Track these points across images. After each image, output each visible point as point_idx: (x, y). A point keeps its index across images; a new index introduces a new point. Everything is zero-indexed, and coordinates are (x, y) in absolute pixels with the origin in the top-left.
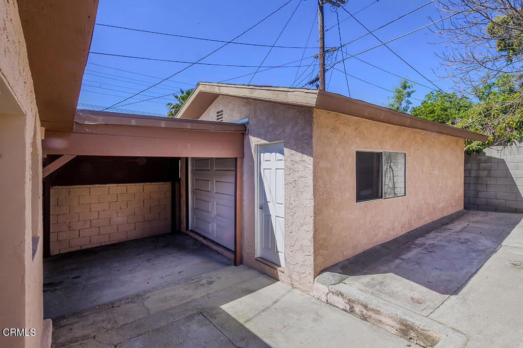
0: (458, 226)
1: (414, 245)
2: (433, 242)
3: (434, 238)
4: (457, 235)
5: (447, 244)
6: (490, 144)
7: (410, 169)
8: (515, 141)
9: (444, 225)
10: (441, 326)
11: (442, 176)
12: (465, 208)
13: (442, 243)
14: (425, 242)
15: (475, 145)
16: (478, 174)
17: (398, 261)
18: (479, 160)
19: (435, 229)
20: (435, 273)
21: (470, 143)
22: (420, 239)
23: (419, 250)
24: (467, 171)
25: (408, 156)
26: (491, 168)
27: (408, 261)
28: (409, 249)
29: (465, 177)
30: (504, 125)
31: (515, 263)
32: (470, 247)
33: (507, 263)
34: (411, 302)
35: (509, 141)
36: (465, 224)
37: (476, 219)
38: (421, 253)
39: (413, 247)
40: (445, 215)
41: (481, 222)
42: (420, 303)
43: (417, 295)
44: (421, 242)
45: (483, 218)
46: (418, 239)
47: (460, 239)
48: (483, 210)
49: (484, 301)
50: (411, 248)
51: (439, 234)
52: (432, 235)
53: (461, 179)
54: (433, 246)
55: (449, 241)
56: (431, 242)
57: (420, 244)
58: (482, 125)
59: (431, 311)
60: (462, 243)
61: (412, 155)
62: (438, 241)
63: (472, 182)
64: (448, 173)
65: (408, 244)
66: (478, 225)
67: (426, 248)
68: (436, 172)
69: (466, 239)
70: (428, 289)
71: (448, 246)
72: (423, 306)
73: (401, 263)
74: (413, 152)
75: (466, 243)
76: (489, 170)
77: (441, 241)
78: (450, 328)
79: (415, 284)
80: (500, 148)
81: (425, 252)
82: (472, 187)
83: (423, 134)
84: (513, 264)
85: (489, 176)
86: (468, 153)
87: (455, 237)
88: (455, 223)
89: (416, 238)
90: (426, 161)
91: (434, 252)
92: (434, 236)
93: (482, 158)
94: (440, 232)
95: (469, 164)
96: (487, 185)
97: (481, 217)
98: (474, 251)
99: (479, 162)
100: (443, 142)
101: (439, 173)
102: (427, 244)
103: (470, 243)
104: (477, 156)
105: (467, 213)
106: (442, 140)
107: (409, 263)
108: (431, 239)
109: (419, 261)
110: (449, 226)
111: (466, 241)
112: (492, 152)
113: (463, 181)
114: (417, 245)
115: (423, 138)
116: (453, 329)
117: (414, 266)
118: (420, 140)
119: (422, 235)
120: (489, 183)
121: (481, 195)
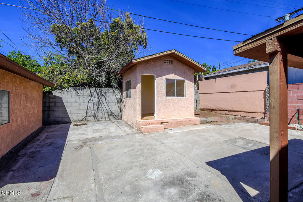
0: (43, 136)
1: (19, 156)
2: (32, 150)
3: (32, 147)
4: (45, 142)
5: (41, 149)
6: (55, 89)
7: (13, 102)
8: (66, 88)
9: (35, 137)
10: (56, 201)
11: (32, 107)
12: (43, 124)
13: (38, 149)
14: (26, 152)
15: (47, 89)
16: (50, 105)
17: (10, 173)
18: (50, 97)
19: (30, 141)
20: (40, 170)
21: (44, 88)
22: (22, 151)
23: (24, 159)
24: (44, 103)
25: (11, 93)
26: (56, 101)
27: (19, 170)
28: (16, 161)
29: (43, 107)
30: (61, 80)
31: (76, 148)
32: (54, 146)
33: (73, 149)
34: (32, 198)
35: (64, 88)
36: (47, 134)
37: (51, 130)
38: (26, 161)
39: (18, 158)
40: (34, 131)
41: (54, 131)
42: (38, 195)
43: (34, 191)
44: (23, 153)
45: (54, 129)
46: (20, 152)
47: (47, 143)
48: (53, 124)
49: (71, 174)
50: (17, 159)
51: (34, 144)
52: (29, 146)
53: (41, 108)
54: (33, 153)
55: (42, 147)
56: (30, 151)
57: (23, 155)
58: (51, 79)
59: (47, 196)
60: (49, 146)
61: (14, 93)
62: (35, 148)
63: (46, 109)
64: (35, 105)
65: (14, 158)
66: (53, 133)
67: (29, 156)
68: (28, 105)
69: (50, 143)
70: (40, 182)
71: (42, 150)
72: (41, 196)
73: (14, 174)
74: (14, 91)
75: (51, 145)
76: (55, 103)
77: (36, 148)
78: (62, 198)
79: (30, 183)
80: (60, 91)
81: (29, 159)
82: (46, 112)
83: (21, 79)
84: (76, 149)
85: (55, 106)
86: (44, 93)
87: (44, 143)
88: (41, 134)
89: (18, 151)
90: (23, 97)
91: (35, 156)
92: (30, 146)
93: (51, 96)
94: (34, 143)
95: (45, 99)
96: (54, 110)
97: (53, 128)
98: (57, 148)
99: (50, 98)
100: (32, 85)
101: (30, 105)
102: (28, 153)
103: (53, 144)
104: (49, 95)
105: (45, 127)
106: (32, 84)
107: (20, 171)
108: (30, 148)
109: (27, 167)
110: (38, 138)
111: (51, 144)
112: (56, 93)
113: (42, 109)
114: (21, 156)
115: (21, 82)
116: (63, 198)
117: (25, 172)
118: (18, 83)
119: (23, 148)
120: (55, 110)
121: (51, 116)
